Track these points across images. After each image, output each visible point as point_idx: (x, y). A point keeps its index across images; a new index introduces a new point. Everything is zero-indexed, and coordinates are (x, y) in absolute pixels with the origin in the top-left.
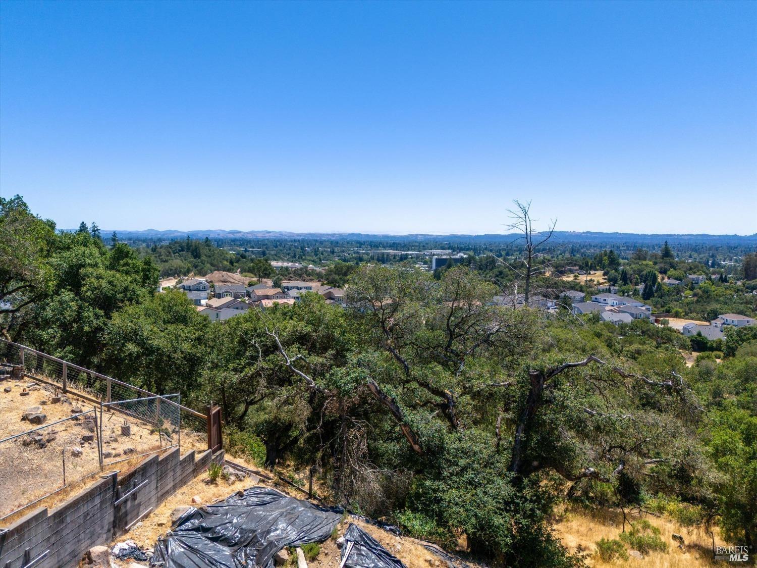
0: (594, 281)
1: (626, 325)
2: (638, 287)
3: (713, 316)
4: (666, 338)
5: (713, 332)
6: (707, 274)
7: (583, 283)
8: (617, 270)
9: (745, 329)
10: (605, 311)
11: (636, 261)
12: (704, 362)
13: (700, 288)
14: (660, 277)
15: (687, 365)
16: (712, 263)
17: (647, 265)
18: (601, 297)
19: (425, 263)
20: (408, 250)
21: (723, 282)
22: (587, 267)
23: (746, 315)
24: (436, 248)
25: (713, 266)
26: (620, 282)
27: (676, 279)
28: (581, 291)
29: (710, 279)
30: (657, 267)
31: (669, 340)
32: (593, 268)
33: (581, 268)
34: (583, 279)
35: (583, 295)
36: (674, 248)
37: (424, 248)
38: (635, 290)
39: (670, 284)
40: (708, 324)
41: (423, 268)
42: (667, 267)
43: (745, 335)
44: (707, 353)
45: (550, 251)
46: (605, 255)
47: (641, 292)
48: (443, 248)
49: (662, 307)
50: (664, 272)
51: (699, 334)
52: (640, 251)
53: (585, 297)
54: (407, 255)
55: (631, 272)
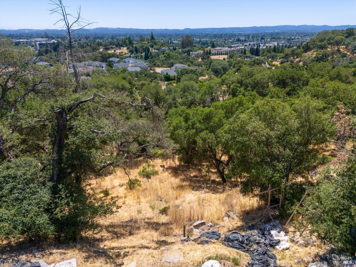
0: (123, 52)
1: (138, 72)
2: (142, 54)
3: (171, 65)
4: (154, 77)
5: (172, 73)
6: (168, 47)
7: (118, 54)
8: (132, 47)
9: (183, 70)
10: (129, 66)
11: (140, 42)
12: (169, 86)
13: (166, 53)
14: (151, 49)
15: (162, 88)
16: (170, 42)
17: (145, 44)
18: (126, 60)
19: (33, 46)
20: (20, 39)
21: (174, 50)
22: (119, 46)
23: (183, 64)
24: (38, 37)
25: (170, 43)
26: (135, 52)
27: (157, 50)
28: (118, 57)
29: (170, 49)
30: (149, 44)
31: (156, 78)
32: (122, 46)
33: (117, 46)
34: (118, 51)
35: (118, 59)
36: (155, 35)
37: (31, 37)
38: (141, 56)
39: (155, 52)
40: (170, 69)
41: (32, 49)
42: (153, 44)
43: (183, 72)
44: (170, 82)
45: (101, 38)
46: (127, 39)
47: (144, 56)
48: (43, 37)
49: (153, 63)
50: (152, 47)
51: (167, 74)
52: (142, 37)
53: (119, 60)
54: (20, 42)
55: (139, 47)
